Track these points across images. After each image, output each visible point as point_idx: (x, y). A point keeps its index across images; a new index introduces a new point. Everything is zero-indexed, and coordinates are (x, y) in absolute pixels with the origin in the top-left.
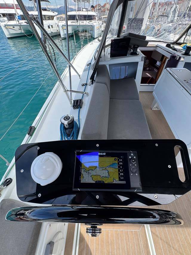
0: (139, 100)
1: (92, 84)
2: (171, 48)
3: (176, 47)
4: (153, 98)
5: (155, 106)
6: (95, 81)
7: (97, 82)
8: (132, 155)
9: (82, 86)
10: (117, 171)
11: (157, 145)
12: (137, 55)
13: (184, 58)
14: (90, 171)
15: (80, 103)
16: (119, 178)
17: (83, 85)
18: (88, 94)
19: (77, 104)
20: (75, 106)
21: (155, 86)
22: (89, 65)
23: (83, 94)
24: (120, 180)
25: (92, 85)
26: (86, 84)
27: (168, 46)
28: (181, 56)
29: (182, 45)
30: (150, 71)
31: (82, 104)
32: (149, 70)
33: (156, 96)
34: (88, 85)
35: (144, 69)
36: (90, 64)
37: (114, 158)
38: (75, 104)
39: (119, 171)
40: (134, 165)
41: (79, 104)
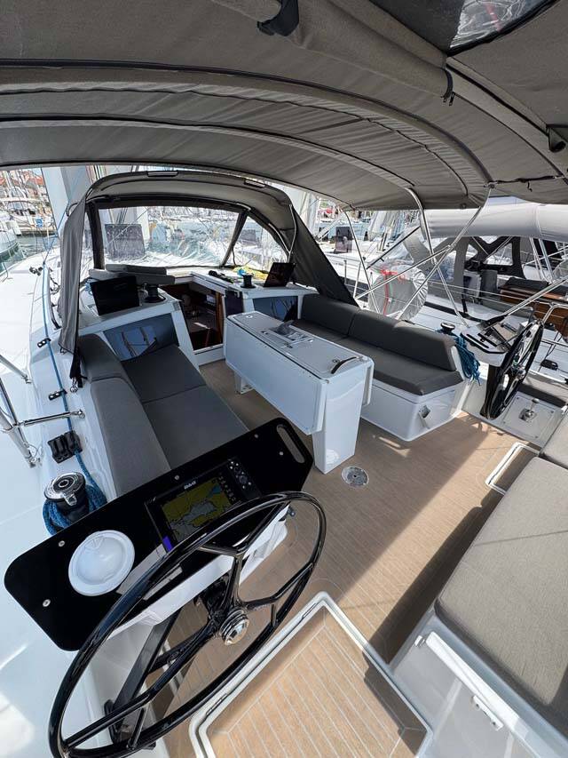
0: (205, 385)
1: (80, 386)
2: (218, 276)
3: (228, 273)
4: (231, 373)
5: (243, 385)
6: (86, 378)
7: (95, 380)
8: (233, 464)
9: (51, 399)
10: (223, 493)
11: (256, 436)
12: (163, 300)
13: (247, 293)
14: (185, 518)
15: (73, 440)
16: (230, 501)
17: (53, 397)
18: (81, 414)
19: (66, 447)
20: (62, 452)
21: (225, 347)
22: (43, 344)
23: (69, 419)
24: (232, 503)
25: (80, 390)
26: (63, 393)
27: (212, 273)
28: (241, 290)
29: (236, 269)
30: (200, 317)
31: (79, 440)
32: (198, 315)
33: (235, 368)
34: (69, 393)
35: (187, 316)
36: (48, 340)
37: (210, 481)
38: (61, 449)
39: (225, 492)
40: (241, 474)
41: (70, 444)
